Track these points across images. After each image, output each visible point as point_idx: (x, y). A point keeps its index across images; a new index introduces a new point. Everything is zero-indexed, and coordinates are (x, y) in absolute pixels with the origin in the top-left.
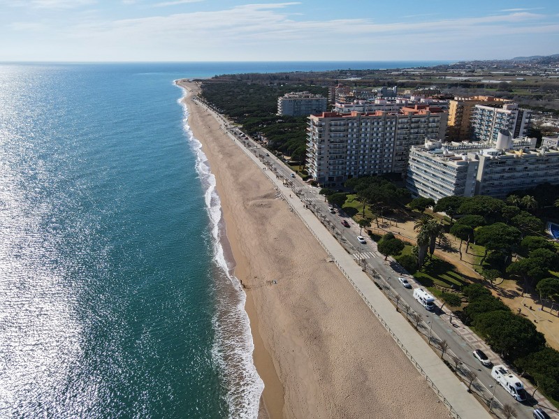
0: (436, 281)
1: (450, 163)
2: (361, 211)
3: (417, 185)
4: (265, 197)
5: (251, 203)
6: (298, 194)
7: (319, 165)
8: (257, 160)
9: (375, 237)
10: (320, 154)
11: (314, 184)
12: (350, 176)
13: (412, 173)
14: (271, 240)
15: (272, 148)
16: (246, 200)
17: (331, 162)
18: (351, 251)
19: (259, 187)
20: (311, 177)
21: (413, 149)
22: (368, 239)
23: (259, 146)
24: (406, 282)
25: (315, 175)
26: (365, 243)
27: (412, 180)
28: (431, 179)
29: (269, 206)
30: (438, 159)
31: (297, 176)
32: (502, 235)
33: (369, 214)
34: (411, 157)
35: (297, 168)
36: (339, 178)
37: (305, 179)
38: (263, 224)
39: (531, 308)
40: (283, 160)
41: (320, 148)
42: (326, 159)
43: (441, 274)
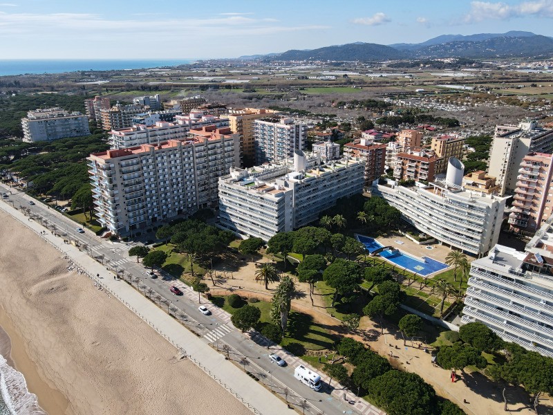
0: (306, 345)
1: (267, 196)
2: (187, 266)
3: (233, 220)
4: (53, 272)
5: (34, 289)
6: (99, 259)
7: (116, 214)
8: (19, 214)
9: (218, 301)
10: (114, 202)
11: (114, 239)
12: (154, 219)
13: (225, 207)
14: (88, 347)
15: (34, 192)
16: (23, 286)
17: (130, 208)
18: (199, 332)
19: (36, 258)
20: (106, 229)
21: (221, 182)
22: (211, 307)
23: (14, 191)
24: (279, 359)
25: (112, 227)
26: (210, 314)
27: (227, 214)
28: (248, 213)
29: (64, 287)
30: (254, 192)
31: (85, 229)
32: (349, 275)
33: (198, 269)
34: (220, 190)
35: (82, 217)
36: (143, 225)
37: (99, 233)
38: (65, 322)
39: (396, 347)
40: (58, 208)
41: (113, 195)
42: (122, 206)
43: (307, 334)
